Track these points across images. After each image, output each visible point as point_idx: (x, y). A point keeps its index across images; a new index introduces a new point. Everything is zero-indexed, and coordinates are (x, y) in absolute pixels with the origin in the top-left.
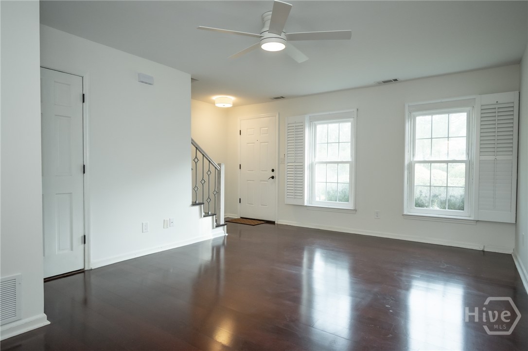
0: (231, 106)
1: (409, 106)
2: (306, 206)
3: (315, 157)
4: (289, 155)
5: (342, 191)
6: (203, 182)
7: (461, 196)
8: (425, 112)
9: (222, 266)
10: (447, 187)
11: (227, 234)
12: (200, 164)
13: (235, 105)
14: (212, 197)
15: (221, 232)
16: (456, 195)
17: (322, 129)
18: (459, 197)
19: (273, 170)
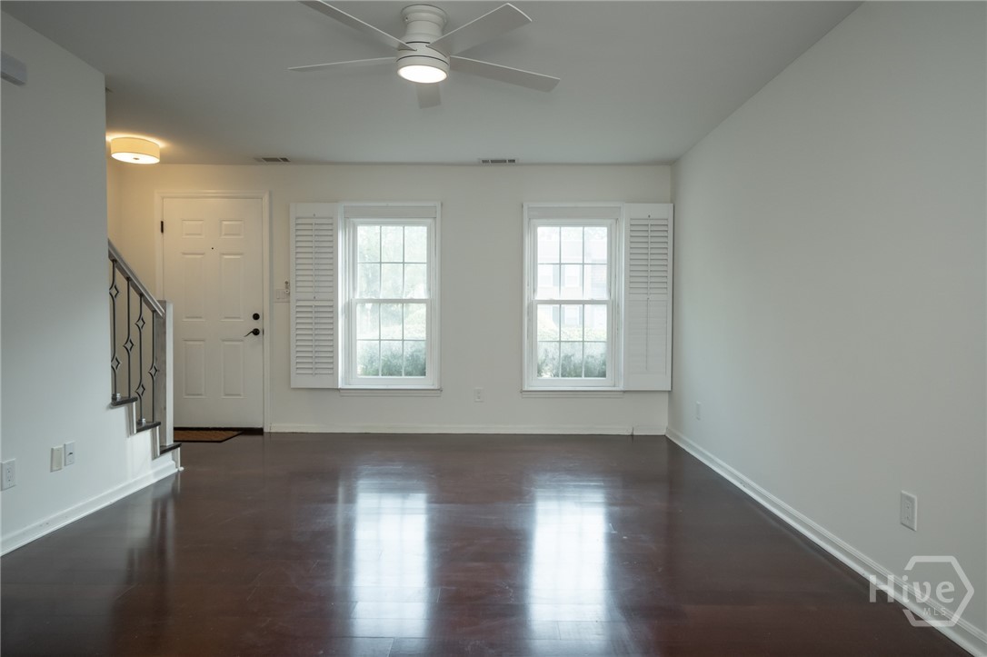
0: (155, 160)
1: (529, 208)
2: (341, 389)
3: (354, 289)
4: (299, 284)
5: (412, 356)
6: (129, 346)
7: (602, 355)
8: (551, 221)
9: (170, 544)
10: (583, 341)
11: (182, 469)
12: (122, 299)
13: (165, 159)
14: (147, 382)
15: (170, 465)
16: (595, 354)
17: (367, 234)
18: (599, 356)
19: (256, 317)
